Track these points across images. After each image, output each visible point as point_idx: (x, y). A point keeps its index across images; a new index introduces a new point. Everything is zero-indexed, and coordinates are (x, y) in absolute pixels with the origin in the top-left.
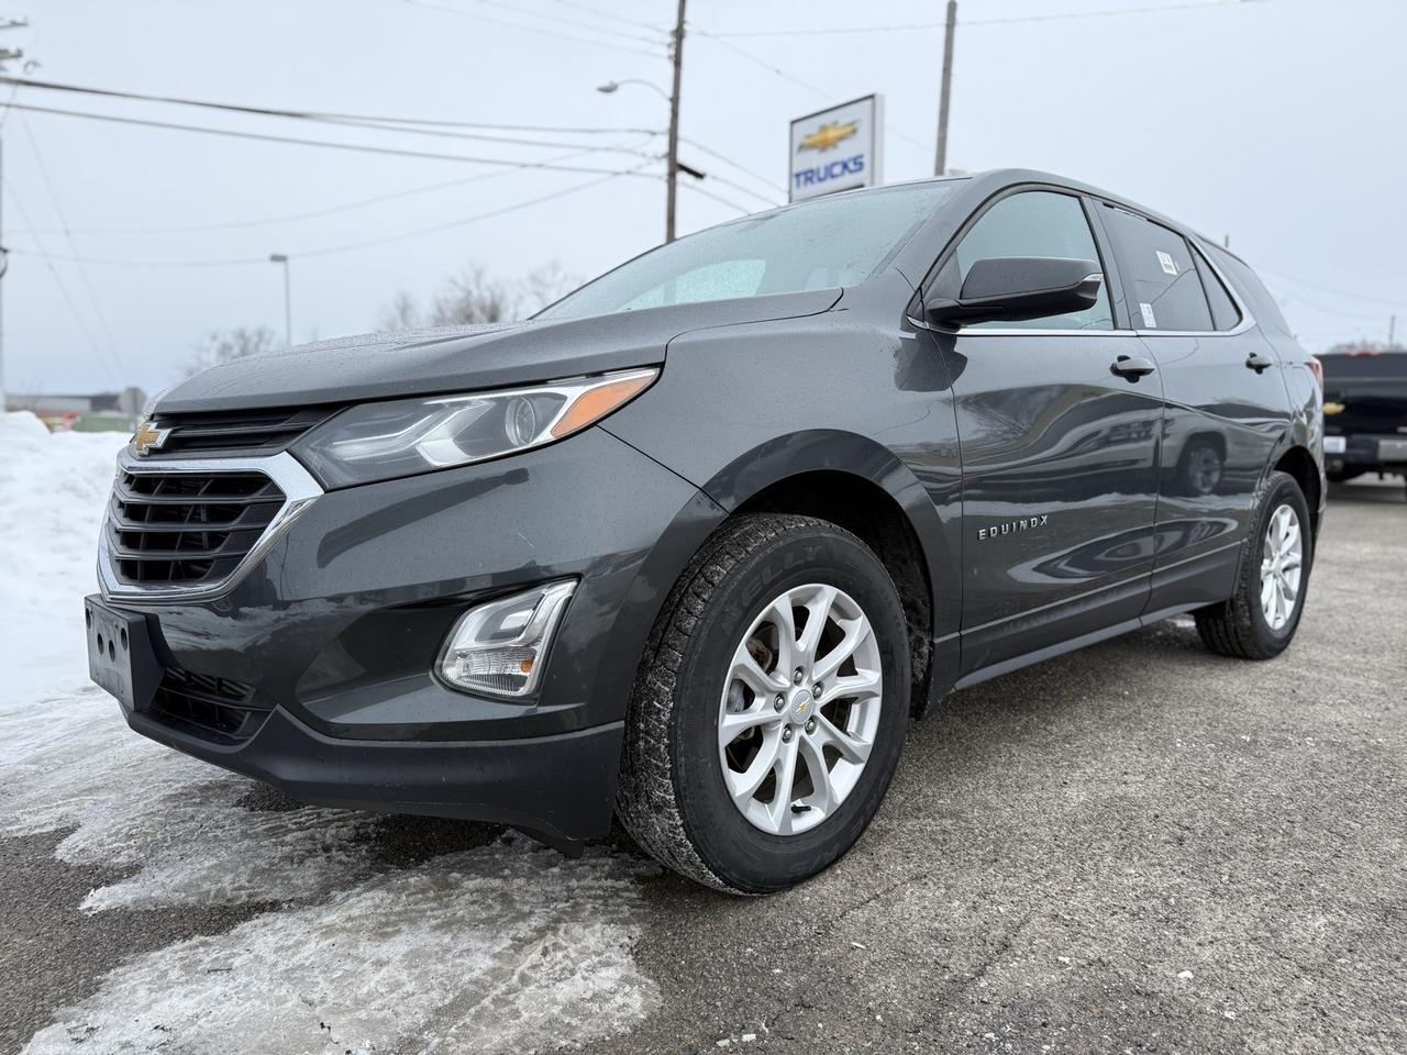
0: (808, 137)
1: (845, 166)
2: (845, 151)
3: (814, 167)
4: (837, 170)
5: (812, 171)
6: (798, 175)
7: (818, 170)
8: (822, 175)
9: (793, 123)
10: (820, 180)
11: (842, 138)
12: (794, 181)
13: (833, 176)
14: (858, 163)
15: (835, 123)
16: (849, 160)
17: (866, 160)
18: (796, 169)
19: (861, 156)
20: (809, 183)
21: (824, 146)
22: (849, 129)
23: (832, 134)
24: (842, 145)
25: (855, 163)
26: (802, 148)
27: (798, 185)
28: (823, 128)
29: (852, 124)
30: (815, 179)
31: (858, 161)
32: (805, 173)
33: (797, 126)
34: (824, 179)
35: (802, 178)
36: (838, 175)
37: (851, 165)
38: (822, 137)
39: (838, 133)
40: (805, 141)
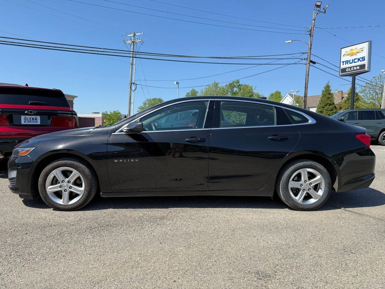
1: (359, 60)
2: (359, 56)
4: (356, 60)
5: (348, 61)
6: (343, 62)
7: (350, 60)
8: (351, 62)
10: (350, 63)
13: (354, 62)
14: (363, 60)
15: (356, 48)
17: (366, 58)
20: (347, 64)
21: (352, 55)
22: (361, 50)
23: (355, 51)
24: (358, 54)
29: (363, 49)
31: (363, 58)
33: (342, 49)
34: (352, 63)
35: (344, 63)
36: (356, 62)
37: (361, 59)
38: (352, 52)
39: (357, 51)
40: (345, 53)
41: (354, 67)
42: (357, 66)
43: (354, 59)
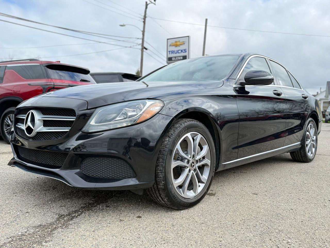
0: (172, 43)
1: (182, 51)
2: (182, 48)
3: (174, 50)
4: (180, 51)
5: (173, 51)
6: (169, 52)
7: (175, 51)
8: (176, 52)
9: (168, 39)
10: (175, 53)
11: (181, 45)
12: (168, 53)
13: (179, 53)
14: (185, 51)
15: (179, 41)
16: (183, 50)
17: (187, 50)
18: (169, 50)
19: (186, 49)
20: (172, 54)
21: (176, 46)
22: (183, 43)
23: (178, 43)
24: (181, 46)
25: (184, 51)
26: (170, 45)
27: (170, 54)
28: (176, 42)
29: (184, 42)
30: (174, 53)
31: (185, 50)
32: (172, 51)
33: (168, 40)
34: (177, 53)
35: (171, 52)
36: (180, 53)
37: (183, 51)
38: (176, 44)
39: (180, 43)
40: (171, 44)
41: (178, 57)
42: (180, 56)
43: (179, 50)
